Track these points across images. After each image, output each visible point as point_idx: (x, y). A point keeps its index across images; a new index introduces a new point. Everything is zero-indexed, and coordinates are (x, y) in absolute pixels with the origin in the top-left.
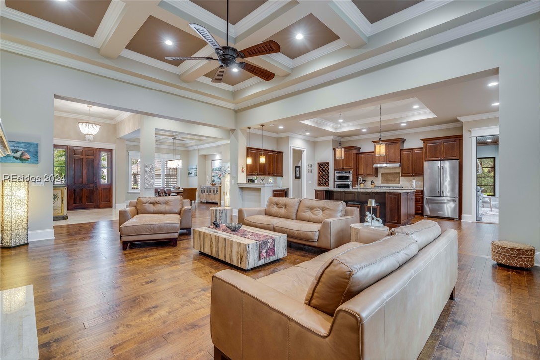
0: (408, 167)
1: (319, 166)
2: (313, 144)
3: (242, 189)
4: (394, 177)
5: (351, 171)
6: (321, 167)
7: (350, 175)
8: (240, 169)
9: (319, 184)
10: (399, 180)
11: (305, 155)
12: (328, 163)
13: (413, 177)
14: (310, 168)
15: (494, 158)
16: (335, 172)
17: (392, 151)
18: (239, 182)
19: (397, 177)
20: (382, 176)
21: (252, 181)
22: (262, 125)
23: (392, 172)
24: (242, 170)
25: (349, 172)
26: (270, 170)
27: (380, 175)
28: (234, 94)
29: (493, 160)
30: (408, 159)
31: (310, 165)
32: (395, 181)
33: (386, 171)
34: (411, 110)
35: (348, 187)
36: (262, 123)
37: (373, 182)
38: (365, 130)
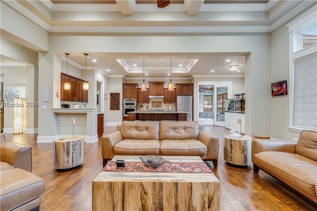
0: (168, 99)
1: (111, 95)
2: (108, 79)
3: (57, 114)
4: (159, 104)
5: (135, 100)
6: (113, 96)
7: (135, 102)
8: (55, 94)
9: (111, 108)
10: (162, 106)
11: (103, 86)
12: (119, 94)
13: (170, 104)
14: (106, 97)
15: (212, 96)
16: (124, 100)
17: (160, 89)
18: (54, 108)
19: (160, 104)
20: (152, 103)
21: (66, 106)
22: (86, 54)
23: (157, 101)
24: (57, 96)
25: (134, 100)
26: (79, 96)
27: (151, 103)
28: (54, 14)
29: (211, 97)
30: (168, 94)
31: (106, 95)
32: (159, 106)
33: (154, 100)
34: (178, 66)
35: (133, 110)
36: (86, 52)
37: (147, 107)
38: (147, 74)
